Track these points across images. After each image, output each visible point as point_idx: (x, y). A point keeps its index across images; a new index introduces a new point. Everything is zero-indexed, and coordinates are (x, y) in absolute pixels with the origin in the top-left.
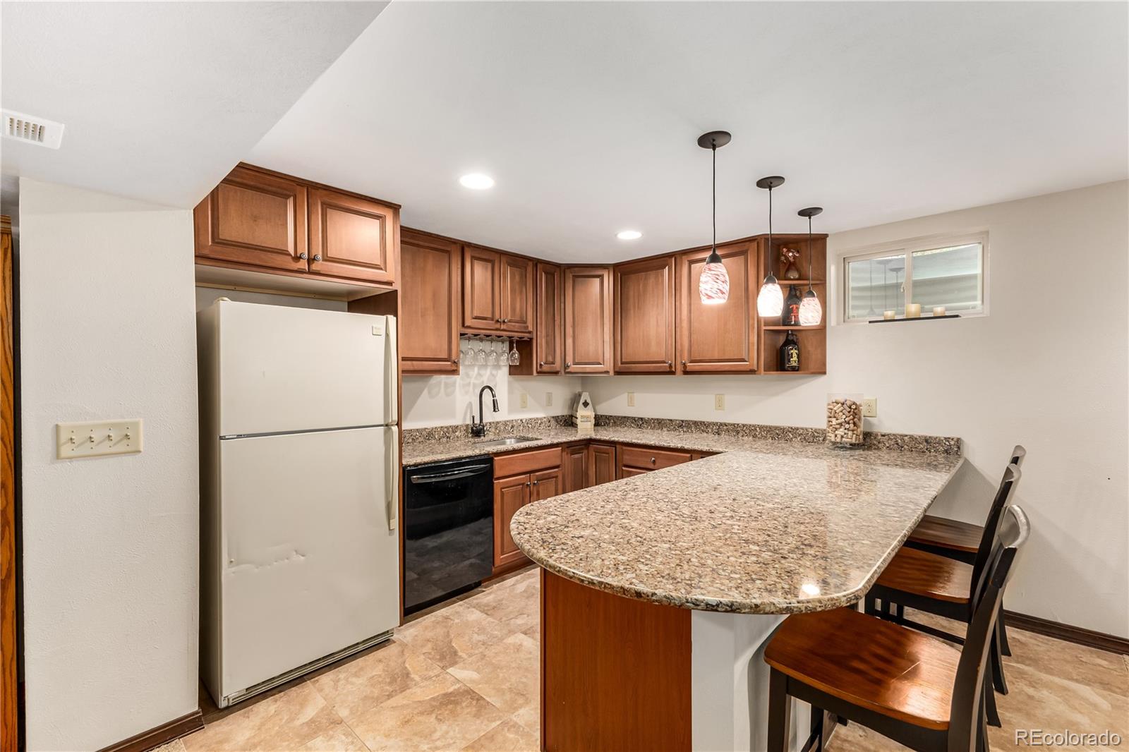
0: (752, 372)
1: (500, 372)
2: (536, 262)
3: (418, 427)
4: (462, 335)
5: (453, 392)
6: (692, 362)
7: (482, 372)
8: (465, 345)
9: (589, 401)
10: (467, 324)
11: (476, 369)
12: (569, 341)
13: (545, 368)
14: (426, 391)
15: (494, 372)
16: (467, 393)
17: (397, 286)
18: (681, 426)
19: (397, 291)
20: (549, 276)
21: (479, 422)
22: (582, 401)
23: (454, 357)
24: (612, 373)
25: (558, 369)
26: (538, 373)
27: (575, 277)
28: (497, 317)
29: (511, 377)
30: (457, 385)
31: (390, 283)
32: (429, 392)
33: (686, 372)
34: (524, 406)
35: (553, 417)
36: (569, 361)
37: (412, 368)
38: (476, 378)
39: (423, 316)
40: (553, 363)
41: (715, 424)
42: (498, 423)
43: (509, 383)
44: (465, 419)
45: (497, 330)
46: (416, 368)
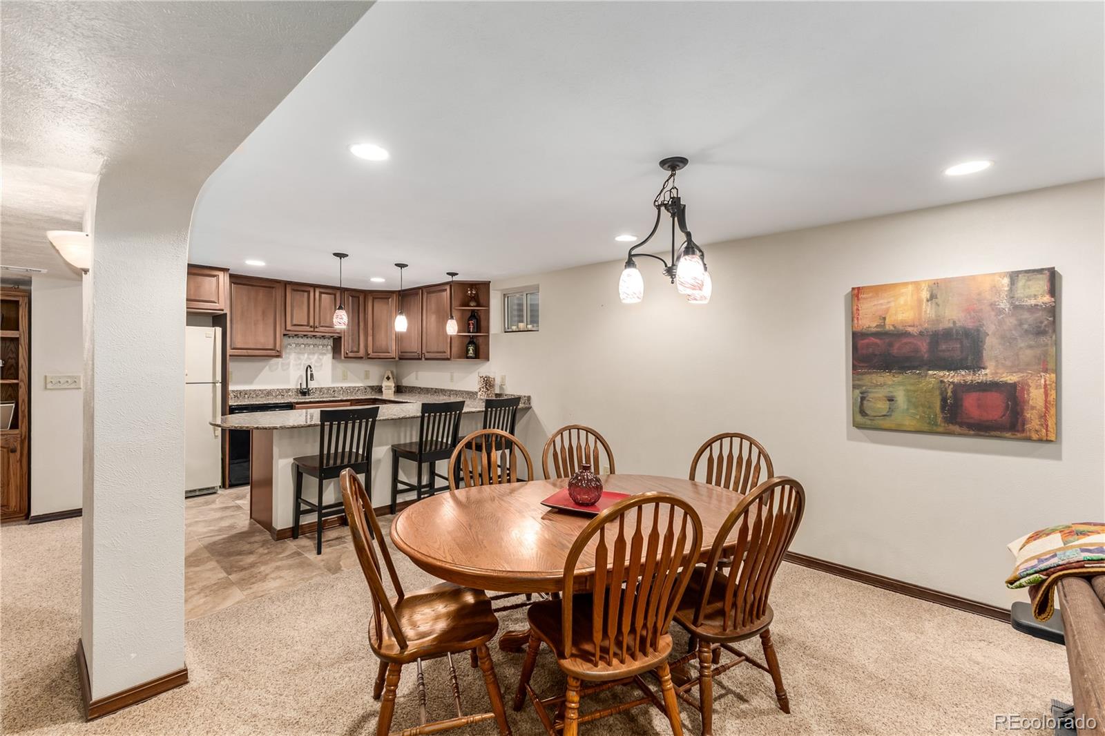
0: (448, 359)
1: (325, 357)
2: (343, 290)
3: (261, 388)
4: (284, 335)
5: (288, 368)
6: (428, 352)
7: (311, 357)
8: (286, 341)
9: (390, 376)
10: (287, 329)
11: (306, 355)
12: (370, 338)
13: (351, 355)
14: (267, 367)
15: (321, 357)
16: (299, 369)
17: (227, 311)
18: (435, 392)
19: (226, 314)
20: (355, 299)
21: (305, 387)
22: (386, 376)
23: (278, 348)
24: (397, 359)
25: (362, 356)
26: (345, 357)
27: (374, 299)
28: (312, 324)
29: (334, 361)
30: (291, 364)
31: (222, 310)
32: (270, 368)
33: (426, 359)
34: (345, 379)
35: (369, 387)
36: (370, 351)
37: (246, 354)
38: (306, 361)
39: (255, 324)
40: (358, 352)
41: (448, 390)
42: (322, 388)
43: (333, 363)
44: (297, 385)
45: (312, 331)
46: (250, 354)
